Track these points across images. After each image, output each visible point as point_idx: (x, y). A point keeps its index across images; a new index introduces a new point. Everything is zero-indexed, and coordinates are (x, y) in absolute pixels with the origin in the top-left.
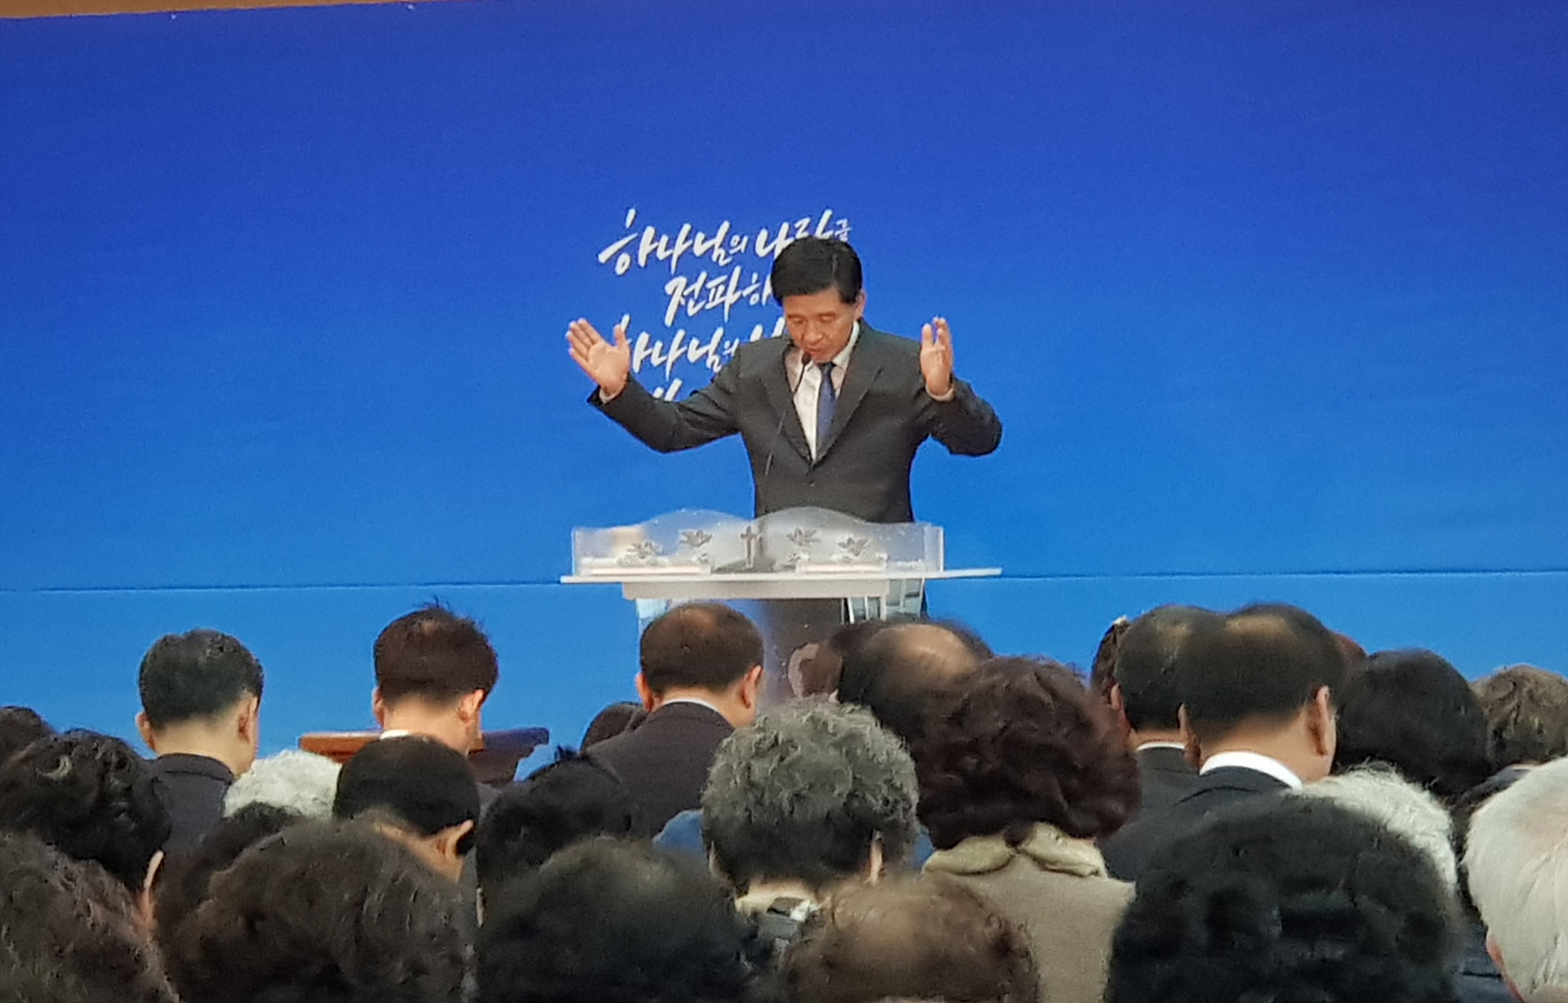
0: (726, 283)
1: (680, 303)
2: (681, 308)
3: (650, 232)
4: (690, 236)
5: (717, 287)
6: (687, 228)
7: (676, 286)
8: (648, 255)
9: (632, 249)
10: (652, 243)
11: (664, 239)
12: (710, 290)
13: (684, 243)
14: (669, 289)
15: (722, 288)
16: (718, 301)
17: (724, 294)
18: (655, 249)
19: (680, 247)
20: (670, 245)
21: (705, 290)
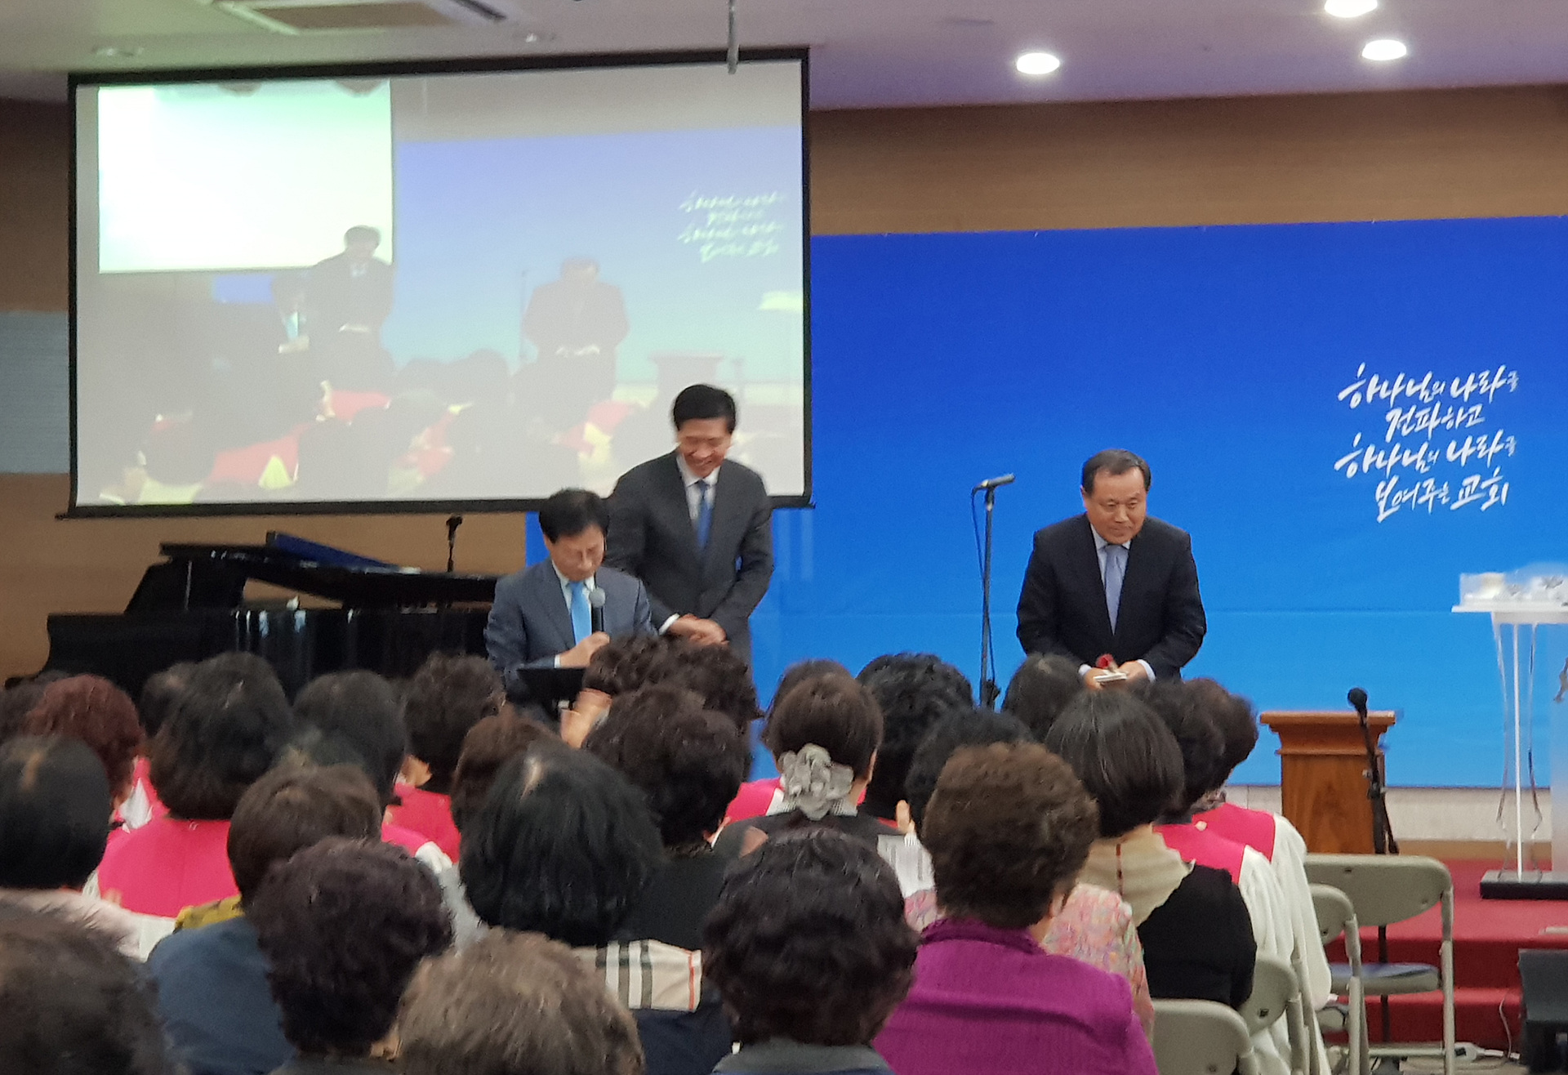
0: (1430, 413)
1: (1397, 428)
2: (1397, 432)
3: (1375, 379)
4: (1405, 382)
5: (1423, 416)
6: (1401, 377)
7: (1394, 416)
8: (1374, 395)
9: (1362, 391)
10: (1377, 385)
11: (1385, 385)
12: (1418, 419)
13: (1400, 385)
14: (1389, 417)
15: (1426, 418)
16: (1423, 426)
17: (1429, 419)
18: (1379, 391)
19: (1396, 390)
20: (1390, 388)
21: (1414, 420)
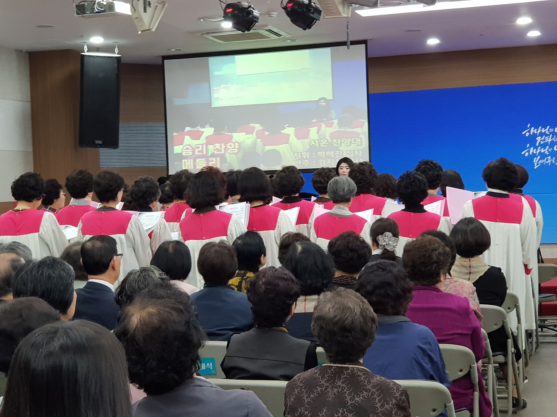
0: (549, 138)
1: (539, 142)
2: (540, 143)
3: (533, 128)
5: (547, 138)
6: (540, 127)
9: (529, 132)
10: (533, 130)
13: (540, 130)
14: (537, 139)
16: (547, 141)
17: (549, 140)
18: (534, 132)
20: (537, 131)
21: (544, 139)
